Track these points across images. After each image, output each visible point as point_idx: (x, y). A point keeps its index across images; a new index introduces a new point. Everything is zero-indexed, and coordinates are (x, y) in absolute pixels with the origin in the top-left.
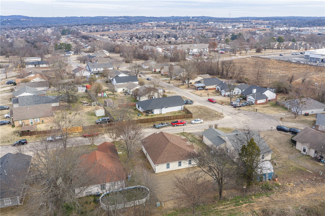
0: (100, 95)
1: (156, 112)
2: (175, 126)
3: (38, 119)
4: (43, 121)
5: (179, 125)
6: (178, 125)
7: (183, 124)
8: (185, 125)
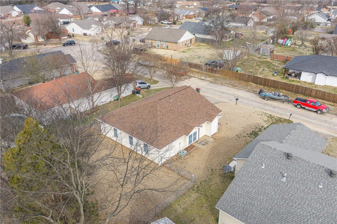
0: (281, 41)
1: (306, 77)
2: (299, 106)
3: (164, 43)
4: (167, 47)
5: (307, 108)
6: (304, 108)
7: (318, 109)
8: (319, 112)
